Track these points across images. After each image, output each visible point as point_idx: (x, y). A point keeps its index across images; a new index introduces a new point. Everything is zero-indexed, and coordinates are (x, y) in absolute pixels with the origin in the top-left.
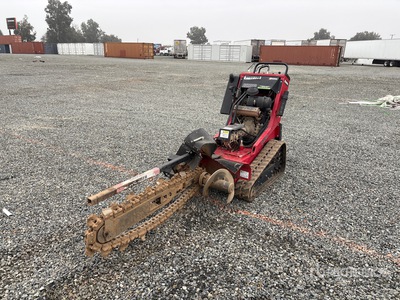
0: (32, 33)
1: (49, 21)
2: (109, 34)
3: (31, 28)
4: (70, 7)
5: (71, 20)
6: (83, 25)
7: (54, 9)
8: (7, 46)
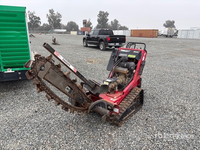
0: (91, 26)
1: (99, 21)
2: (123, 26)
3: (91, 24)
4: (108, 14)
5: (108, 20)
6: (112, 22)
7: (102, 15)
8: (84, 32)
